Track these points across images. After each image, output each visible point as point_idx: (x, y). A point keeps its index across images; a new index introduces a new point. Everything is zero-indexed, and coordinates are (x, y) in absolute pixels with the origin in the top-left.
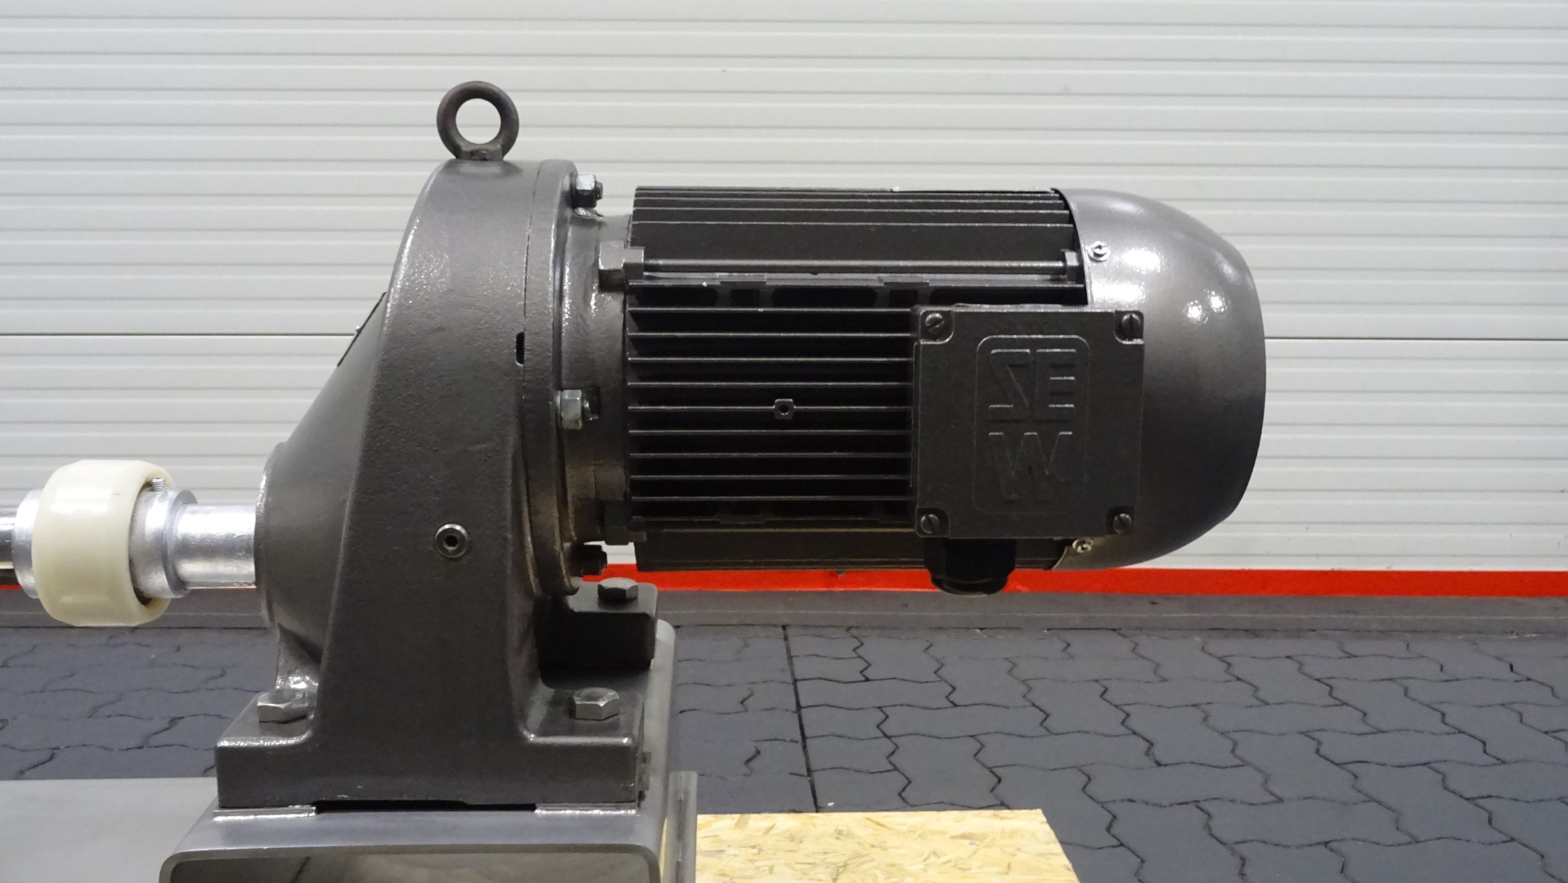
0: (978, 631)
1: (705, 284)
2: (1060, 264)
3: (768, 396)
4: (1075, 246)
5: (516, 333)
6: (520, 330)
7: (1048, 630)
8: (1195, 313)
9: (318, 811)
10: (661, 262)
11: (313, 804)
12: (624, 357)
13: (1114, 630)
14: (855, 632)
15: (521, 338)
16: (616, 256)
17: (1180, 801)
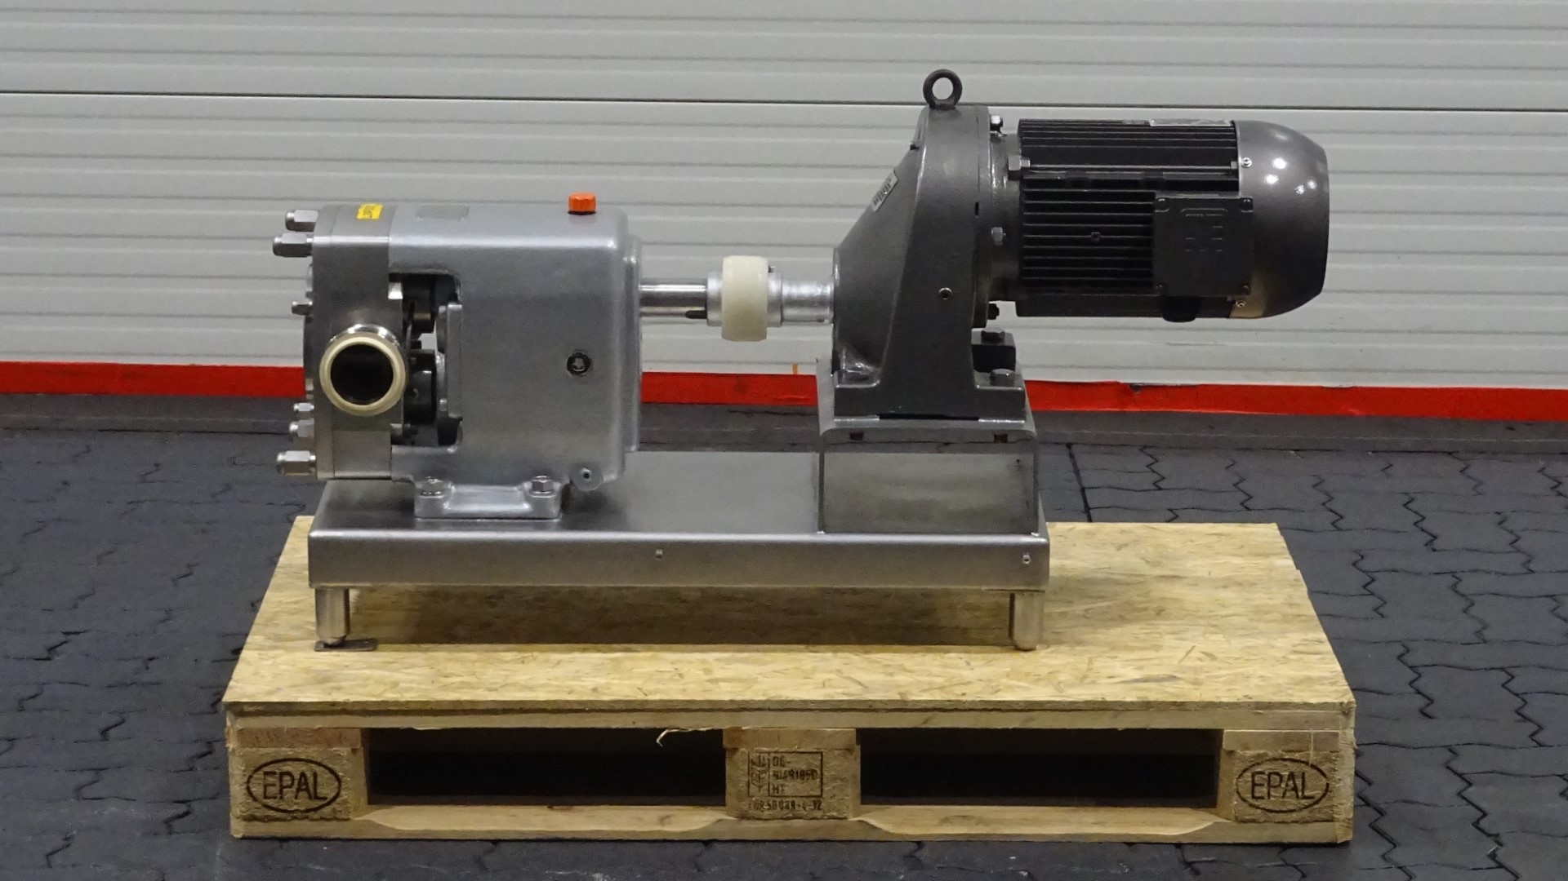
0: (1293, 452)
1: (1059, 178)
2: (1228, 167)
3: (1087, 231)
4: (1236, 159)
5: (975, 203)
6: (977, 201)
7: (1373, 452)
8: (1301, 190)
9: (880, 418)
10: (1038, 166)
11: (878, 415)
12: (1021, 213)
13: (1450, 453)
14: (1148, 451)
15: (977, 204)
16: (1019, 163)
17: (1436, 572)
